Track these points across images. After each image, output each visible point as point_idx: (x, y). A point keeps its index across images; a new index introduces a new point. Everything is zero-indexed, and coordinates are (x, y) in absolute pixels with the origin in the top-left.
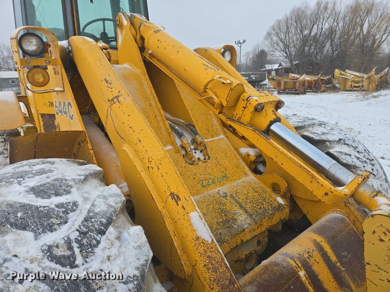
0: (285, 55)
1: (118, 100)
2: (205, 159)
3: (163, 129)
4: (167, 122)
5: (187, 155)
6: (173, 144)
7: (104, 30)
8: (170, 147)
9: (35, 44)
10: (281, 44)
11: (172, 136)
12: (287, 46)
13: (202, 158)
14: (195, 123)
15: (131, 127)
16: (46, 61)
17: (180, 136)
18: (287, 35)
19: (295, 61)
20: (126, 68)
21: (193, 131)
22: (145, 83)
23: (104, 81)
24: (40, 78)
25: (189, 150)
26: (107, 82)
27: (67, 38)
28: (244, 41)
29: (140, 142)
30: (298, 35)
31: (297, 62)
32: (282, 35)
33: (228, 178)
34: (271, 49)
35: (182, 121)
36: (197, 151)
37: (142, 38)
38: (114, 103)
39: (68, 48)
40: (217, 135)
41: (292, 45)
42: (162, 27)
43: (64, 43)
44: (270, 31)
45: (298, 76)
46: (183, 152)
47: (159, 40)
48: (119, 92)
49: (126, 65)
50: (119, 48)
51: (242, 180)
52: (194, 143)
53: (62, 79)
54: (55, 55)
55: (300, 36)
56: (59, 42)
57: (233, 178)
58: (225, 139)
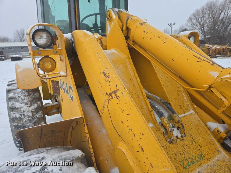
0: (201, 32)
1: (116, 95)
2: (182, 137)
3: (145, 107)
4: (148, 101)
5: (167, 133)
6: (154, 121)
7: (96, 22)
8: (151, 125)
9: (45, 38)
10: (198, 25)
11: (153, 115)
12: (202, 26)
13: (180, 136)
14: (170, 100)
15: (131, 130)
16: (54, 51)
17: (161, 115)
18: (203, 19)
19: (208, 35)
20: (114, 53)
21: (170, 110)
22: (129, 66)
23: (102, 75)
24: (49, 66)
25: (170, 130)
26: (105, 75)
27: (71, 31)
28: (174, 24)
29: (143, 151)
30: (210, 19)
31: (209, 36)
32: (199, 19)
33: (204, 157)
34: (192, 28)
35: (159, 98)
36: (174, 129)
37: (128, 29)
38: (113, 98)
39: (71, 40)
40: (188, 110)
41: (206, 25)
42: (145, 19)
43: (68, 36)
44: (191, 17)
45: (212, 46)
46: (163, 130)
47: (144, 32)
48: (116, 86)
49: (113, 51)
50: (107, 36)
51: (216, 158)
52: (171, 119)
53: (66, 67)
54: (61, 46)
55: (211, 19)
56: (64, 35)
57: (208, 156)
58: (195, 114)
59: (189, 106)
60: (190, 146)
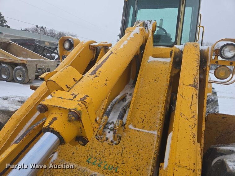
33: (116, 172)
36: (111, 132)
40: (151, 129)
58: (156, 136)
59: (157, 125)
60: (112, 154)
